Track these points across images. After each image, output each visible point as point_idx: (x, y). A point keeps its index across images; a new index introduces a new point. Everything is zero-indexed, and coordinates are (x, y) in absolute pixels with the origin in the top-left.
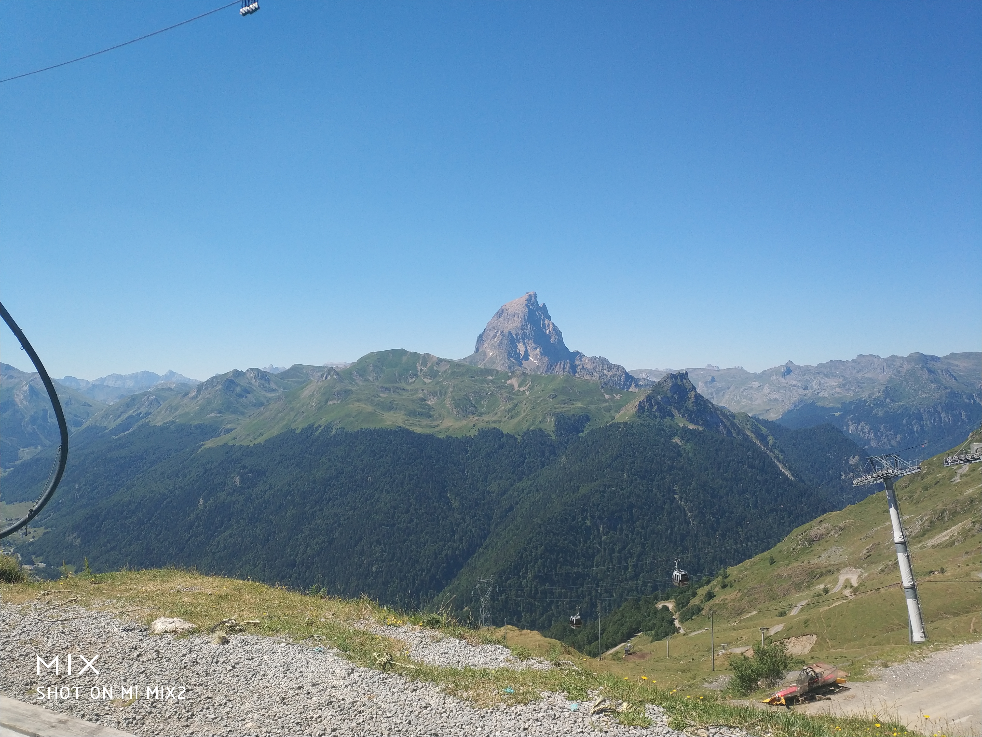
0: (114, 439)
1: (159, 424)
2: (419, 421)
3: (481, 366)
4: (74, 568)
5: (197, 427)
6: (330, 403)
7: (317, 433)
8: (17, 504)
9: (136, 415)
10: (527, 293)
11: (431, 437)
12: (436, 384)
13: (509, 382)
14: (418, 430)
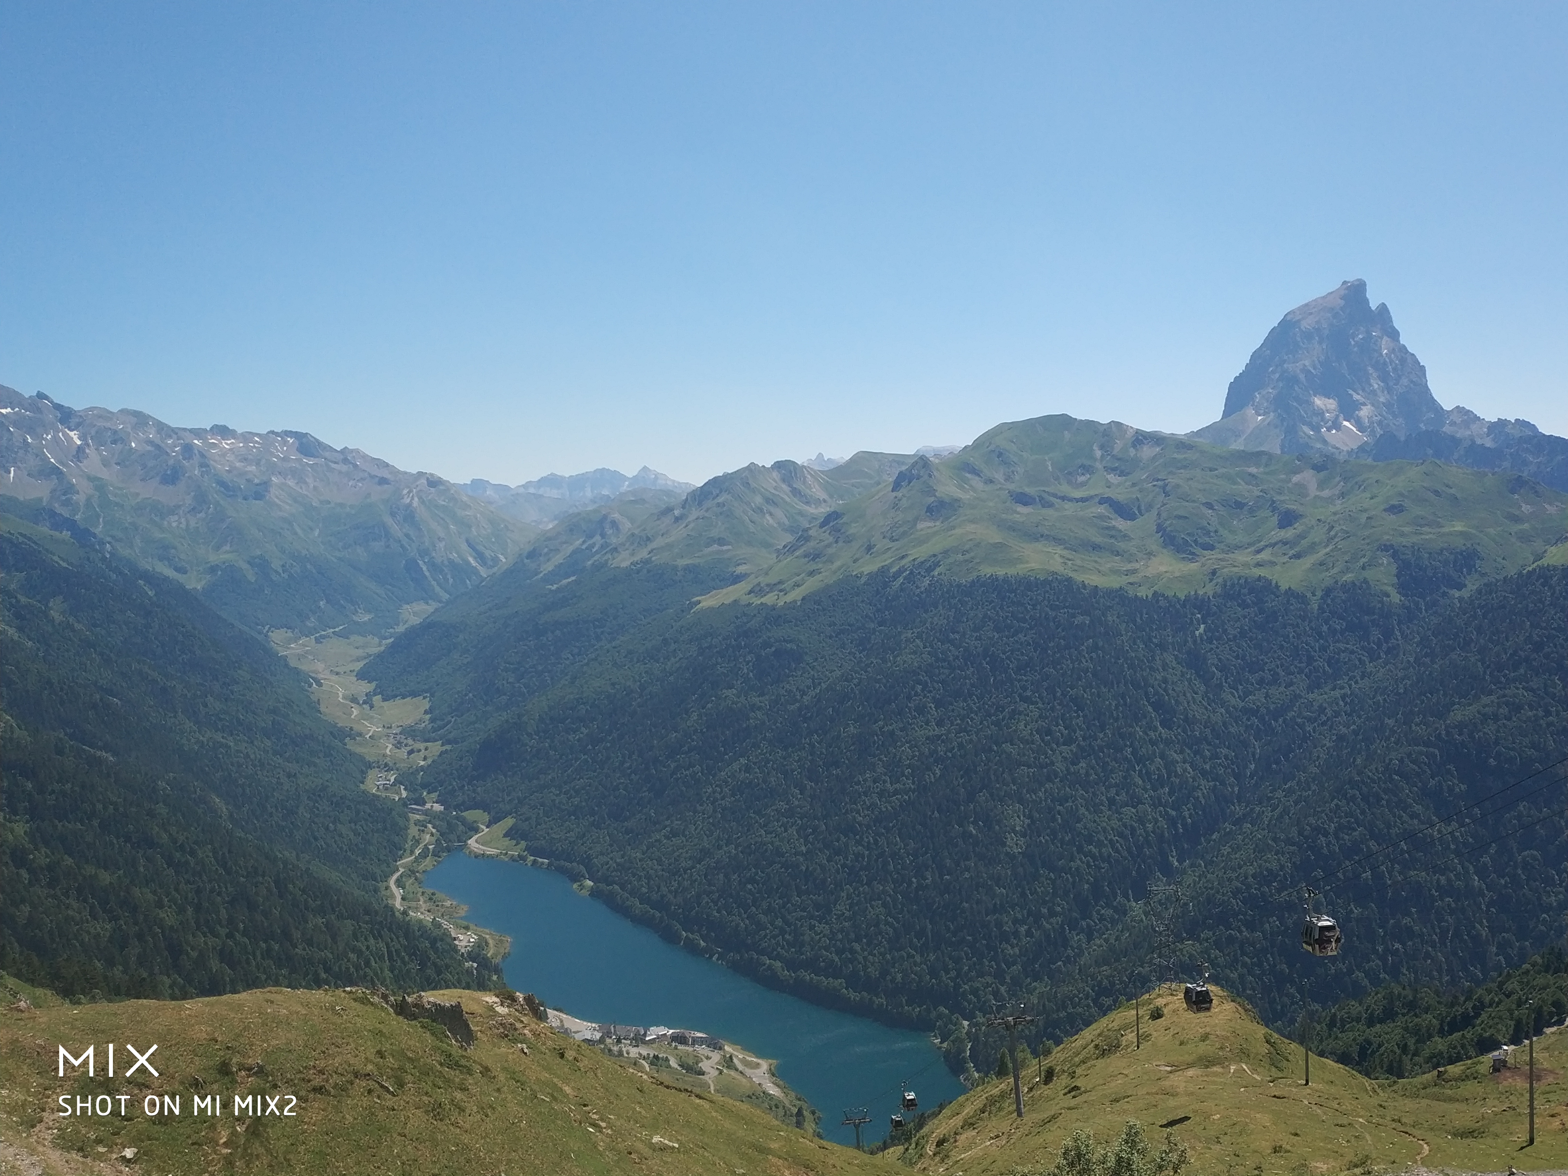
0: (550, 590)
1: (624, 565)
2: (1096, 562)
3: (1238, 445)
4: (486, 817)
5: (687, 569)
6: (920, 525)
7: (897, 584)
8: (399, 701)
9: (587, 548)
10: (1345, 283)
11: (1118, 595)
12: (1134, 485)
13: (1296, 479)
14: (1094, 580)
